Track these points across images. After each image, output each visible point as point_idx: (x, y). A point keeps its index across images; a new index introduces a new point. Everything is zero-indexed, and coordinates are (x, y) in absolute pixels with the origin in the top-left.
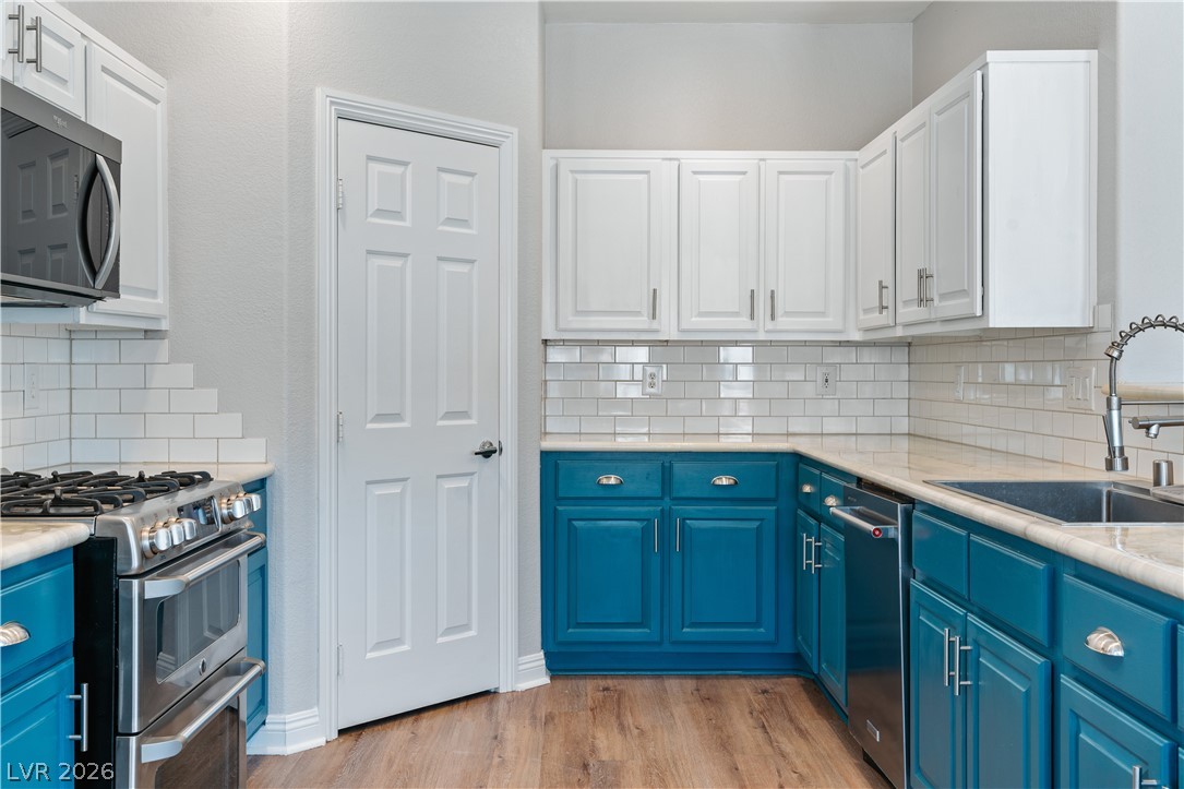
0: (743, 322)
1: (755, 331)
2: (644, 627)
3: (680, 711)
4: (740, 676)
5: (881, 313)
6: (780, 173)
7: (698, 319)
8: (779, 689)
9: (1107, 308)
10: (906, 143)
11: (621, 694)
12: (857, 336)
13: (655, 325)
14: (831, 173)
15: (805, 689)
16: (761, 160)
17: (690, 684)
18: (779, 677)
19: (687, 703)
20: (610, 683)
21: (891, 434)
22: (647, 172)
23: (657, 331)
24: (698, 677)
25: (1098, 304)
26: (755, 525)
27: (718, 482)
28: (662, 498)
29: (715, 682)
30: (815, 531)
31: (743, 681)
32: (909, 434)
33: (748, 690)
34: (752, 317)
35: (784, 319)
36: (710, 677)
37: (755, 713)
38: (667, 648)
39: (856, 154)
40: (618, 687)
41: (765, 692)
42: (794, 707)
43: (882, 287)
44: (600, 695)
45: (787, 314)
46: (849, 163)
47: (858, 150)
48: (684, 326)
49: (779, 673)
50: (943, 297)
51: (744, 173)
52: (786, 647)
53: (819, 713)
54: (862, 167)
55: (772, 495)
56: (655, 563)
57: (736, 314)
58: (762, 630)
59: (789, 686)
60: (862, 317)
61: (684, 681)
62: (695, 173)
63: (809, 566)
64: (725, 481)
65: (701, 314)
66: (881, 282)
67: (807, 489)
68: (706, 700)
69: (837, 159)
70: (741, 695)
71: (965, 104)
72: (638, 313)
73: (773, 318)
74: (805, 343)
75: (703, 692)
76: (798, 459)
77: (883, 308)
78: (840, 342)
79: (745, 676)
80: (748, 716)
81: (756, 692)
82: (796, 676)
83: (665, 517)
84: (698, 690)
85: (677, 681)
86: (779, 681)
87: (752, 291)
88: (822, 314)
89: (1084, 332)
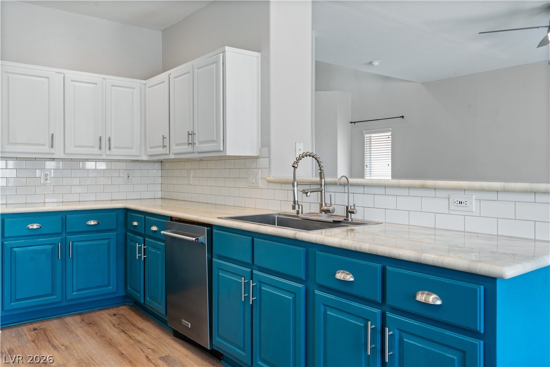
0: (96, 150)
1: (101, 155)
2: (53, 296)
3: (80, 332)
4: (100, 310)
5: (163, 148)
6: (112, 86)
7: (74, 149)
8: (121, 312)
9: (265, 150)
10: (176, 79)
11: (44, 330)
12: (145, 158)
13: (52, 151)
14: (134, 88)
15: (132, 310)
16: (104, 79)
17: (78, 318)
18: (117, 307)
19: (81, 327)
20: (35, 325)
21: (154, 198)
22: (48, 78)
23: (53, 154)
24: (80, 314)
25: (261, 147)
26: (106, 241)
27: (90, 224)
28: (61, 233)
29: (89, 315)
30: (142, 241)
31: (102, 312)
32: (162, 198)
33: (107, 316)
34: (100, 148)
35: (114, 150)
36: (86, 313)
37: (116, 326)
38: (65, 303)
39: (144, 82)
40: (41, 327)
41: (115, 315)
42: (132, 319)
43: (164, 138)
44: (33, 333)
45: (116, 148)
46: (141, 85)
47: (145, 80)
48: (67, 151)
49: (117, 305)
50: (200, 143)
51: (96, 84)
52: (121, 293)
53: (144, 320)
54: (149, 87)
55: (115, 227)
56: (59, 264)
57: (93, 147)
58: (111, 287)
59: (124, 310)
60: (149, 150)
61: (74, 317)
62: (72, 81)
63: (140, 257)
64: (92, 223)
65: (75, 146)
66: (163, 136)
67: (135, 224)
68: (90, 324)
69: (137, 83)
70: (105, 319)
71: (214, 66)
72: (44, 145)
73: (110, 148)
74: (119, 161)
75: (86, 321)
76: (127, 211)
77: (164, 146)
78: (134, 160)
79: (102, 310)
80: (114, 328)
81: (111, 316)
82: (125, 305)
83: (64, 242)
84: (83, 320)
85: (71, 318)
86: (118, 309)
87: (101, 137)
88: (131, 148)
89: (255, 158)
